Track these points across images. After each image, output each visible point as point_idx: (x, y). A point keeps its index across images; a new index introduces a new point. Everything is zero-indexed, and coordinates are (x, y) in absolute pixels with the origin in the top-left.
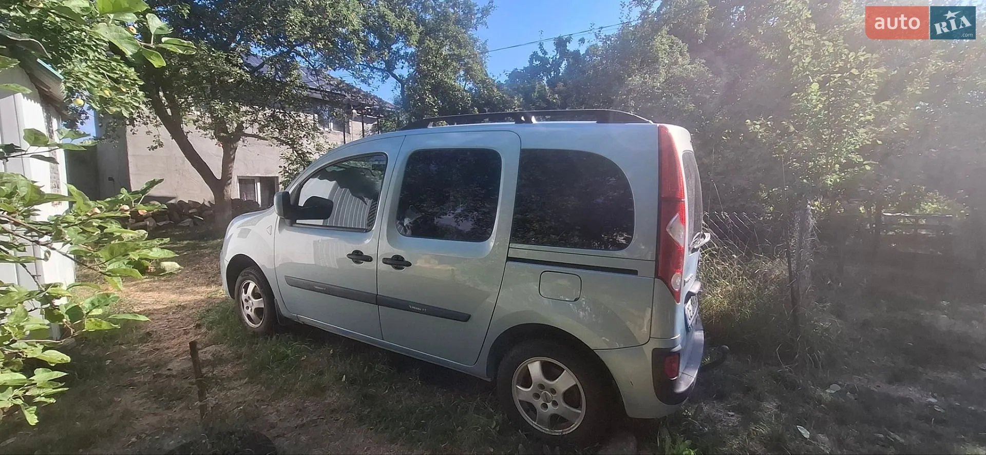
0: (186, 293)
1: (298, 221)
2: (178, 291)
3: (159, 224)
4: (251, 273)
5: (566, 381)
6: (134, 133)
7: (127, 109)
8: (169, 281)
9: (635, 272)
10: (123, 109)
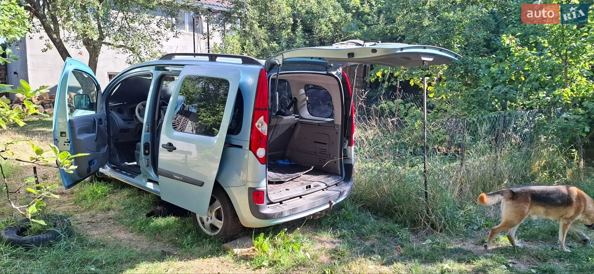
3: (46, 110)
7: (19, 35)
9: (241, 147)
10: (16, 36)
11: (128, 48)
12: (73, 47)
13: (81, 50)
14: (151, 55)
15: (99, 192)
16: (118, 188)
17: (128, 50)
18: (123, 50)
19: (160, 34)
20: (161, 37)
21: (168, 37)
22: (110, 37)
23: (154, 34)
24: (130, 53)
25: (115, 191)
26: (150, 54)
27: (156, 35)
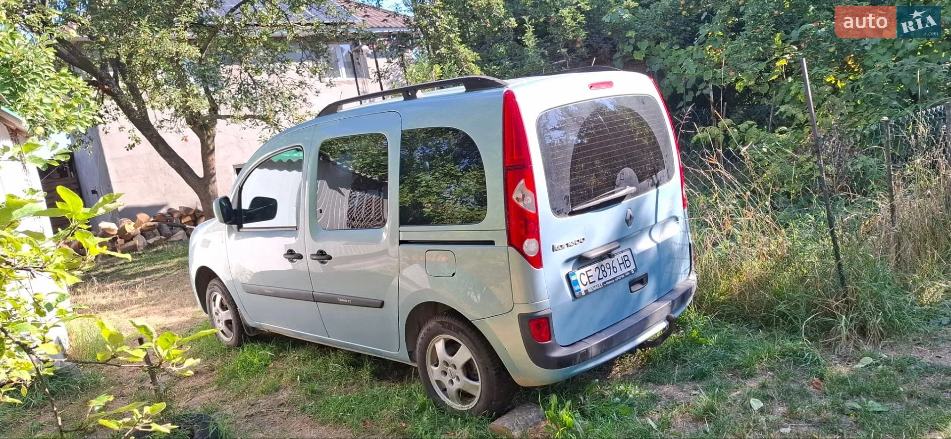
0: (171, 315)
1: (245, 225)
2: (164, 314)
3: (149, 241)
4: (215, 285)
5: (464, 354)
6: (106, 133)
7: (82, 125)
8: (156, 305)
9: (491, 243)
10: (78, 125)
11: (259, 117)
12: (171, 131)
13: (185, 134)
14: (297, 121)
15: (256, 361)
16: (285, 348)
17: (258, 121)
18: (250, 121)
19: (304, 86)
20: (307, 90)
21: (318, 89)
22: (226, 104)
23: (295, 86)
24: (262, 124)
25: (281, 355)
26: (295, 121)
27: (299, 89)
